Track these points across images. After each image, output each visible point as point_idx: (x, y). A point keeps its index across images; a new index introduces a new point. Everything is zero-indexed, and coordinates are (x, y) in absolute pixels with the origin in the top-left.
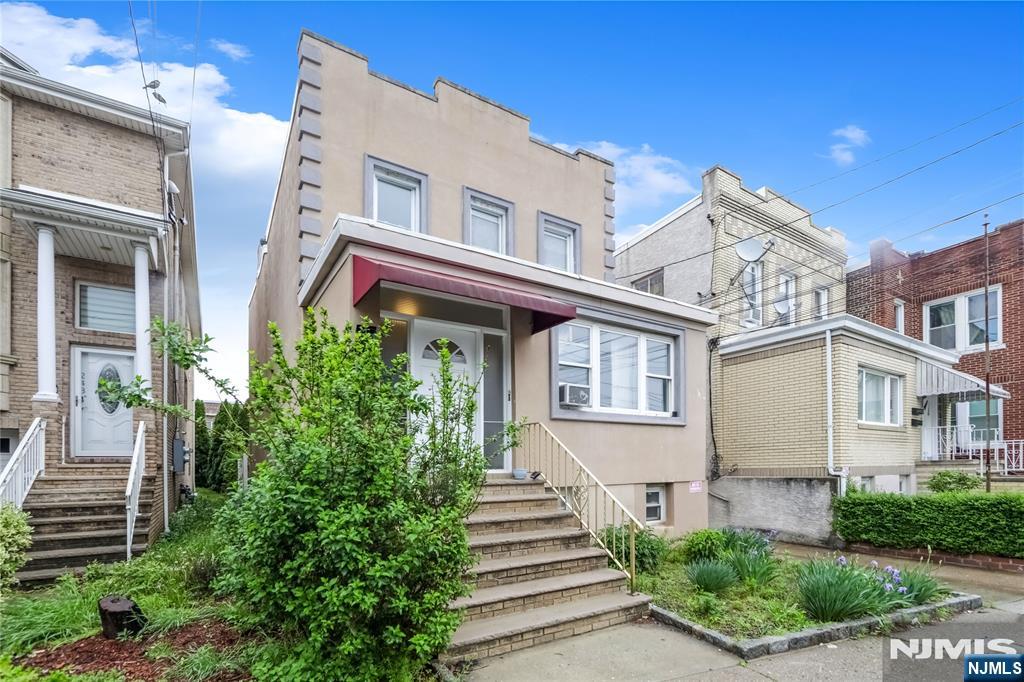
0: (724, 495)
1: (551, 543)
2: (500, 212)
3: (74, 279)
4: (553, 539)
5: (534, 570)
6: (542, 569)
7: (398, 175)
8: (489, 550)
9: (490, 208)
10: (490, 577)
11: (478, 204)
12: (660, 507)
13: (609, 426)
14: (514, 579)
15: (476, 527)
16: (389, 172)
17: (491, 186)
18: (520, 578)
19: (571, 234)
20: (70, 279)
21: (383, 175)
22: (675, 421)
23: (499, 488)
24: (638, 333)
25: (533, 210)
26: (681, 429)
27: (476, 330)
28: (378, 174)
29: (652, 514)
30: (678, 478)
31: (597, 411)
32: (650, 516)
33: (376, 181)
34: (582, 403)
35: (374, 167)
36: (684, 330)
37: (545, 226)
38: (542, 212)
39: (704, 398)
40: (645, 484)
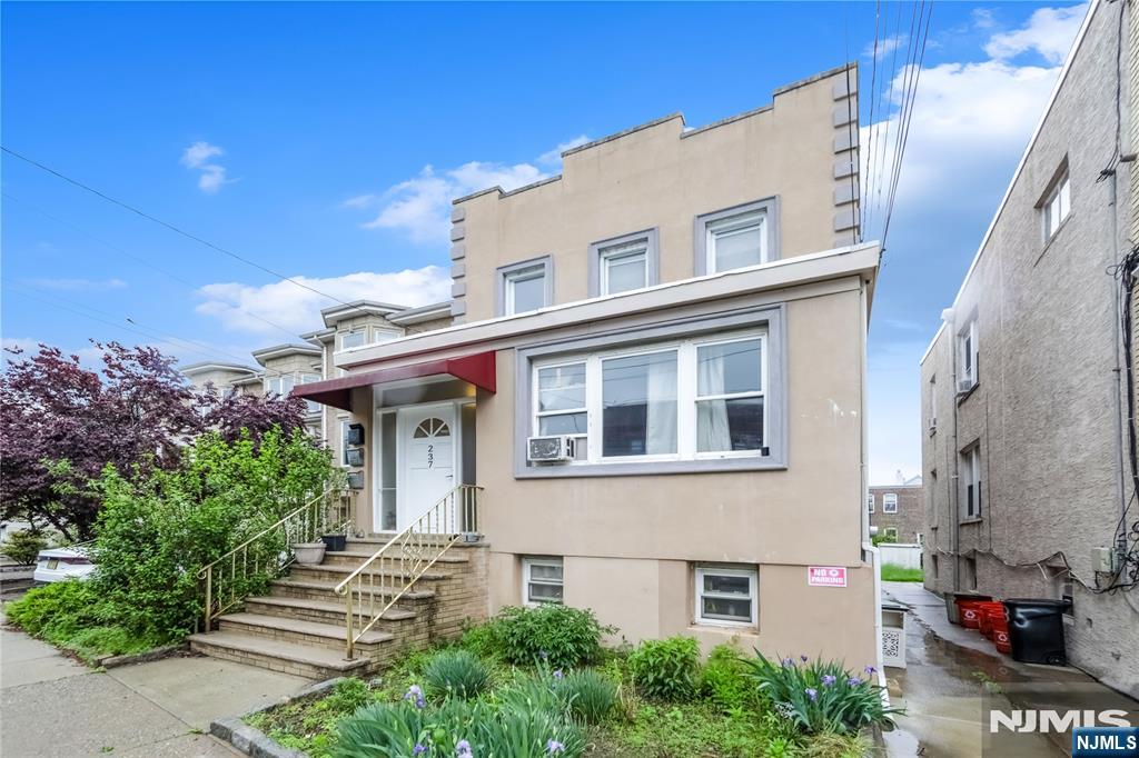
2: (641, 246)
7: (526, 270)
9: (629, 249)
11: (613, 253)
12: (751, 601)
13: (606, 481)
16: (519, 272)
17: (627, 225)
19: (764, 216)
21: (516, 277)
22: (767, 463)
25: (686, 220)
26: (775, 475)
27: (451, 403)
28: (511, 278)
29: (732, 610)
30: (768, 556)
31: (594, 463)
32: (736, 615)
33: (513, 284)
34: (550, 456)
35: (505, 275)
36: (779, 307)
37: (713, 229)
38: (699, 217)
39: (854, 413)
40: (688, 562)
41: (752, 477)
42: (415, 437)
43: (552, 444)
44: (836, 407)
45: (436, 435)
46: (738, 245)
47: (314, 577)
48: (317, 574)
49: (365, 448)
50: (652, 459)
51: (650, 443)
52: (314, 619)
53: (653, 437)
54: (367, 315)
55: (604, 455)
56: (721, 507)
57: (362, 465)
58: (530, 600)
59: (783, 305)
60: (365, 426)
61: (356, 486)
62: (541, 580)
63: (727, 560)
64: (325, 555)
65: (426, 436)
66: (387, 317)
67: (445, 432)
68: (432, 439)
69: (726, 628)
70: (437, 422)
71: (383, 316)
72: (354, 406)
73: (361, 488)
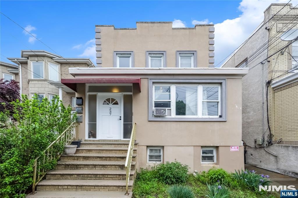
0: (275, 153)
1: (114, 167)
2: (161, 55)
3: (71, 97)
4: (115, 165)
5: (95, 176)
6: (98, 176)
8: (87, 166)
9: (157, 55)
10: (76, 176)
11: (152, 55)
12: (214, 156)
13: (178, 123)
14: (86, 178)
15: (91, 158)
16: (121, 54)
17: (157, 48)
18: (88, 178)
19: (193, 55)
20: (70, 97)
22: (221, 119)
23: (117, 145)
24: (198, 85)
25: (174, 51)
26: (224, 123)
27: (121, 94)
28: (118, 55)
29: (207, 159)
30: (222, 144)
31: (173, 117)
32: (208, 160)
33: (119, 57)
34: (162, 114)
35: (117, 54)
36: (225, 80)
37: (180, 55)
38: (178, 51)
39: (240, 108)
40: (201, 146)
41: (218, 123)
42: (103, 104)
43: (162, 111)
44: (237, 106)
45: (113, 104)
46: (185, 61)
47: (74, 159)
48: (76, 158)
49: (83, 107)
50: (187, 117)
51: (187, 112)
52: (90, 178)
53: (188, 110)
54: (44, 56)
55: (176, 115)
56: (211, 131)
57: (82, 113)
58: (149, 161)
59: (226, 79)
60: (83, 98)
61: (79, 121)
62: (152, 154)
63: (212, 145)
64: (77, 150)
65: (109, 104)
66: (53, 58)
67: (116, 103)
68: (111, 105)
69: (208, 164)
70: (113, 100)
71: (52, 58)
72: (78, 90)
73: (82, 122)
